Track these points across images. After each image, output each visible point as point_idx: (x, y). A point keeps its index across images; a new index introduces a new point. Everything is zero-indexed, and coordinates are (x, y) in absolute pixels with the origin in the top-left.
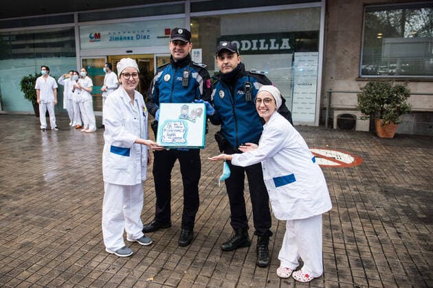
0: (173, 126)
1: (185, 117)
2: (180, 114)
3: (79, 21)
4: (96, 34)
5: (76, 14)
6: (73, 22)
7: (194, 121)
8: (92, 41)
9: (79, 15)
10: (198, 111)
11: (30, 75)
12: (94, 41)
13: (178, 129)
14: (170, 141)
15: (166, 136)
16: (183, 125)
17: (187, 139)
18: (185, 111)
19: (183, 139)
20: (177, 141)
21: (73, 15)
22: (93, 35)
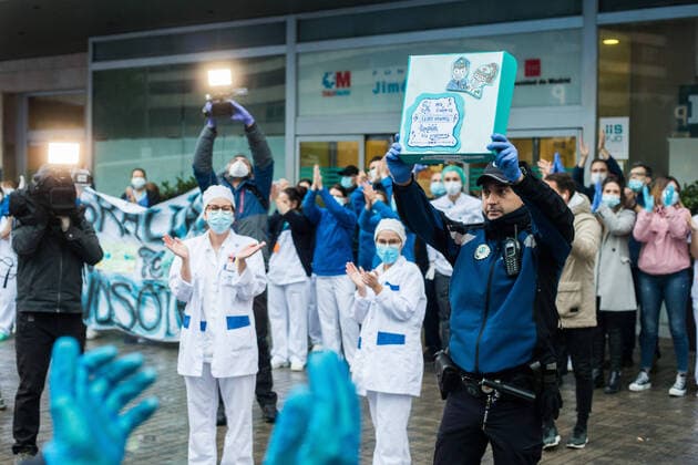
0: (433, 108)
1: (458, 86)
2: (449, 79)
3: (299, 40)
4: (339, 75)
5: (291, 21)
6: (283, 42)
7: (478, 96)
8: (327, 94)
9: (299, 23)
10: (489, 71)
11: (165, 184)
12: (335, 94)
13: (441, 114)
14: (424, 142)
15: (417, 131)
16: (453, 106)
17: (461, 138)
18: (461, 74)
19: (451, 138)
20: (440, 142)
21: (283, 25)
22: (331, 79)
